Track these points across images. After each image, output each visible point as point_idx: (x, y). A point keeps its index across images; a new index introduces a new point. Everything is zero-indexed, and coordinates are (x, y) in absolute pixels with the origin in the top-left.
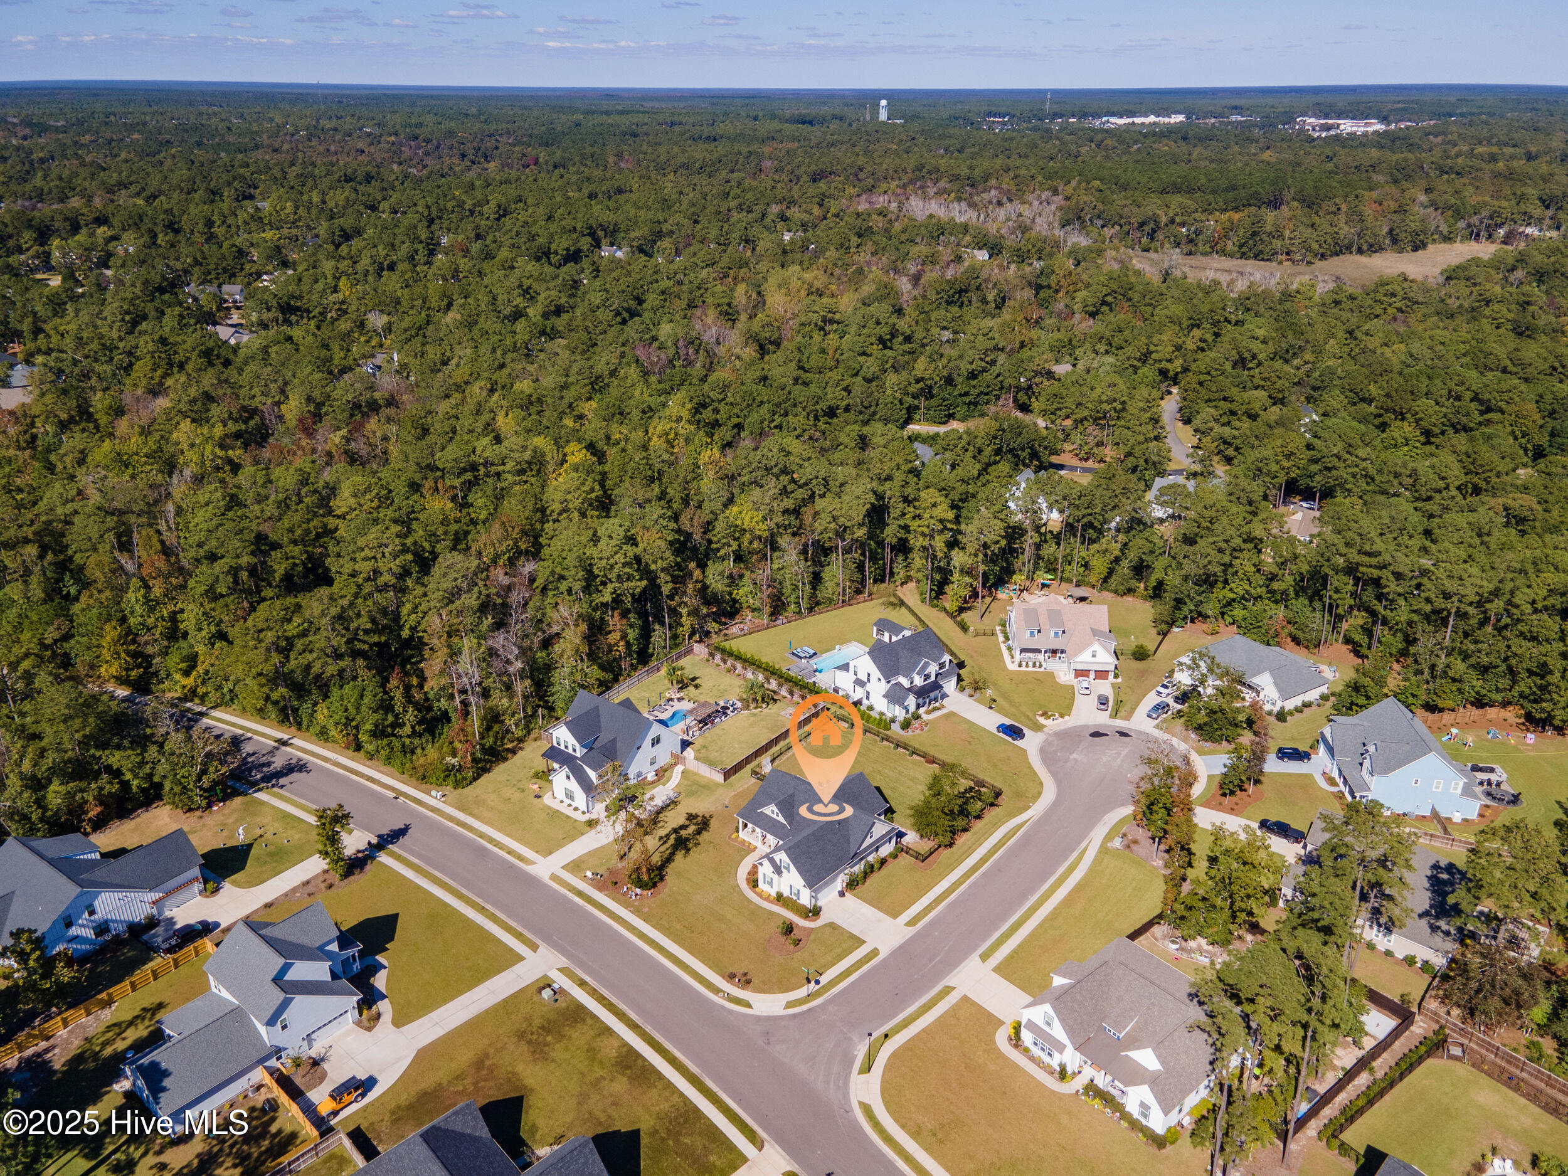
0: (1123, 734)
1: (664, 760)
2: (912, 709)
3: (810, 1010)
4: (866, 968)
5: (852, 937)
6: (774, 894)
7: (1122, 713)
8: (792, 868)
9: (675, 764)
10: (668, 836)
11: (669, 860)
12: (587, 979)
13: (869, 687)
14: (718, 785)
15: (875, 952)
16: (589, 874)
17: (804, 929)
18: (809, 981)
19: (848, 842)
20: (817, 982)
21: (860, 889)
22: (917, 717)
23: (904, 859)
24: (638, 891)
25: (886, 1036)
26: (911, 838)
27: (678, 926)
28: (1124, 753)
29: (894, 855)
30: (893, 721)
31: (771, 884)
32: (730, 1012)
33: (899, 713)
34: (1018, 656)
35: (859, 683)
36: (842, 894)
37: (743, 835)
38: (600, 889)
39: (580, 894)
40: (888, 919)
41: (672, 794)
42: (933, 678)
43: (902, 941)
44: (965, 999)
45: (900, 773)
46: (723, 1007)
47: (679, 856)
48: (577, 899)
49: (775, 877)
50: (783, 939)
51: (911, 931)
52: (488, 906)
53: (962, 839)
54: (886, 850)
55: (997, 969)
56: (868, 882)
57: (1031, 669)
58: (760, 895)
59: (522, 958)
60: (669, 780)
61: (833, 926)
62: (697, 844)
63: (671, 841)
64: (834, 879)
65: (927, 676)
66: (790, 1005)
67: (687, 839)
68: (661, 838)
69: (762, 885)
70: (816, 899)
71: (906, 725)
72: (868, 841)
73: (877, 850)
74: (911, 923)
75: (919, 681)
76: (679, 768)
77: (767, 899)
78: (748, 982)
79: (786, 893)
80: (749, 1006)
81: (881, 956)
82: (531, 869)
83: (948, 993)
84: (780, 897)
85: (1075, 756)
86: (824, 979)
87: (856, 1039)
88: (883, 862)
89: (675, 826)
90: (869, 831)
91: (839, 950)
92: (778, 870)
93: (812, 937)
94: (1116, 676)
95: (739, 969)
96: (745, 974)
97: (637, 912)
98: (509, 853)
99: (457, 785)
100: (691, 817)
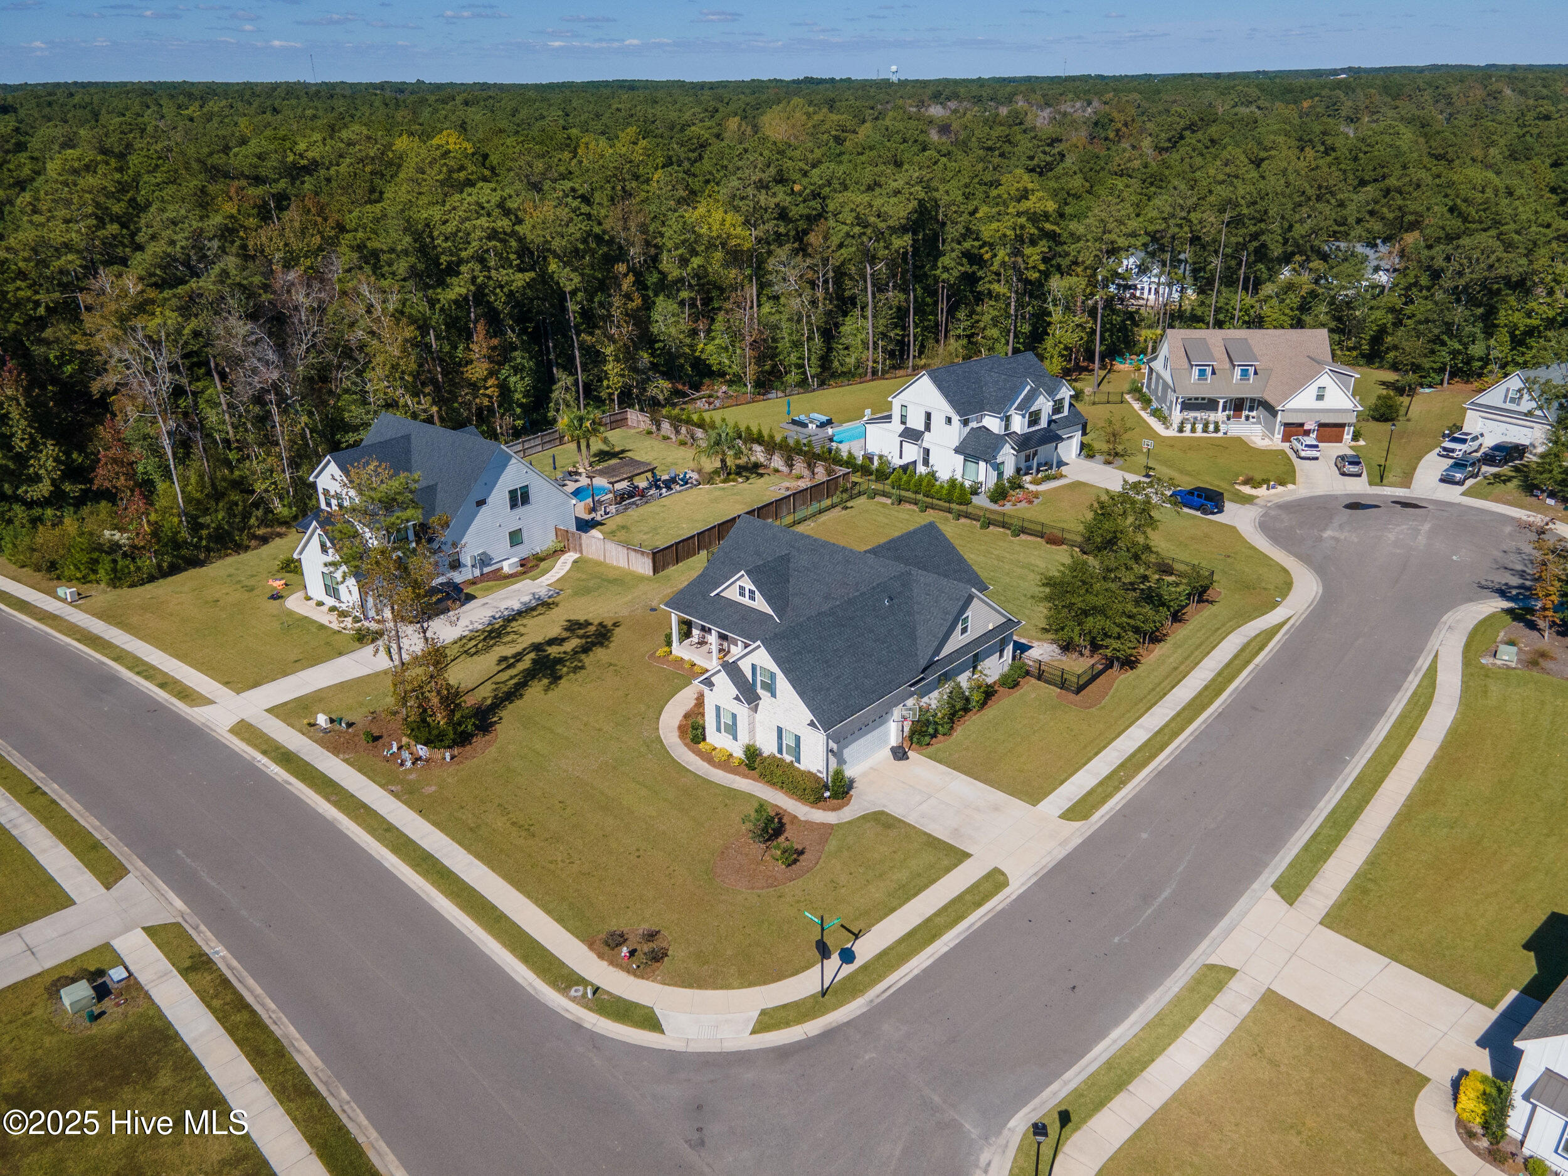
0: (1406, 505)
1: (539, 540)
2: (1009, 471)
3: (828, 1035)
4: (976, 918)
5: (933, 843)
6: (739, 753)
7: (1390, 477)
8: (783, 684)
9: (563, 551)
10: (518, 657)
11: (512, 695)
12: (219, 953)
13: (928, 440)
14: (641, 579)
15: (995, 880)
16: (322, 720)
17: (810, 826)
18: (824, 951)
19: (913, 637)
20: (847, 956)
21: (939, 744)
22: (1016, 485)
23: (1031, 688)
24: (422, 751)
25: (1065, 1118)
26: (1042, 651)
27: (500, 823)
28: (1427, 527)
29: (1011, 682)
30: (975, 492)
31: (732, 730)
32: (596, 1041)
33: (983, 474)
34: (1177, 416)
35: (911, 435)
36: (899, 754)
37: (681, 650)
38: (335, 748)
39: (287, 758)
40: (1017, 807)
41: (543, 592)
42: (1043, 423)
43: (1061, 853)
44: (1272, 1001)
45: (1000, 559)
46: (577, 1027)
47: (535, 691)
48: (276, 771)
49: (742, 711)
50: (758, 847)
51: (1077, 832)
52: (52, 789)
53: (1154, 657)
54: (994, 668)
55: (1335, 920)
56: (959, 732)
57: (1199, 433)
58: (708, 757)
59: (62, 901)
60: (546, 571)
61: (882, 821)
62: (576, 670)
63: (526, 663)
64: (881, 718)
65: (1034, 419)
66: (769, 1020)
67: (560, 661)
68: (504, 659)
69: (716, 739)
70: (841, 761)
71: (999, 494)
72: (957, 641)
73: (976, 660)
74: (1078, 811)
75: (1019, 424)
76: (570, 557)
77: (725, 763)
78: (657, 957)
79: (768, 746)
80: (650, 1021)
81: (1016, 886)
82: (197, 714)
83: (1219, 986)
84: (753, 760)
85: (1328, 533)
86: (866, 948)
87: (972, 1129)
88: (989, 693)
89: (539, 639)
90: (958, 617)
91: (902, 875)
92: (748, 693)
93: (833, 844)
94: (1355, 438)
95: (635, 924)
96: (651, 936)
97: (409, 795)
98: (162, 686)
99: (117, 579)
100: (573, 626)
